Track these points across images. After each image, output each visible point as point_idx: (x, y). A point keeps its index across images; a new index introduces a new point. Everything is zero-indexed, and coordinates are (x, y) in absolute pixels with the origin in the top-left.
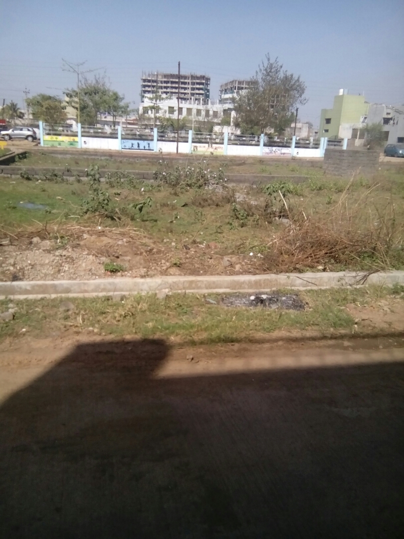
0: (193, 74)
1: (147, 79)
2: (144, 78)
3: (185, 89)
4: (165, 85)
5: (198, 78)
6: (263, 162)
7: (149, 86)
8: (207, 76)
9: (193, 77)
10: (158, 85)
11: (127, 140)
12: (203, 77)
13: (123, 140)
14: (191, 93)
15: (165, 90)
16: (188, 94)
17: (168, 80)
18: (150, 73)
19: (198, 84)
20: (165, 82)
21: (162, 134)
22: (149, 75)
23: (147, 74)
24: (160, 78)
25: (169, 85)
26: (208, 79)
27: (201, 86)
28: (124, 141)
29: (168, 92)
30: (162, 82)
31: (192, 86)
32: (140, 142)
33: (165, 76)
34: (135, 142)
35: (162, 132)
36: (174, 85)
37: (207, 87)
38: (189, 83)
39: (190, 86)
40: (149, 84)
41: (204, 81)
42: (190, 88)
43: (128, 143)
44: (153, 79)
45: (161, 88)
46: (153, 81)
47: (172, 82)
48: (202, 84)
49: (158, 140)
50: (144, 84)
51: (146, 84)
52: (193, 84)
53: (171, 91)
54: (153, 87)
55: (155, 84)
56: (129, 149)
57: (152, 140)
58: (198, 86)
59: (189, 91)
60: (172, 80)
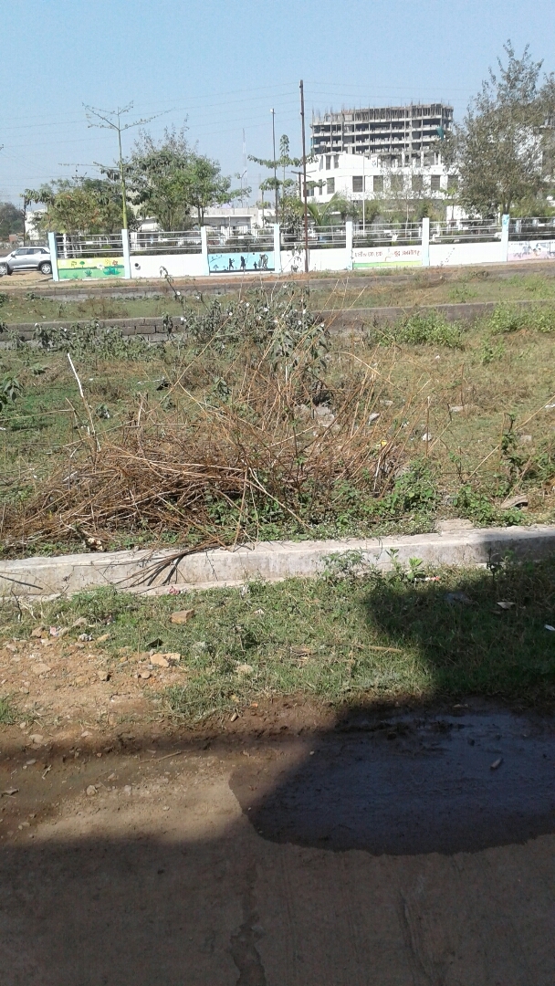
0: (415, 104)
1: (323, 126)
2: (316, 124)
3: (400, 136)
4: (360, 133)
5: (427, 111)
6: (488, 274)
7: (327, 139)
8: (445, 105)
9: (416, 110)
10: (346, 134)
11: (219, 255)
12: (437, 108)
13: (211, 255)
14: (413, 144)
15: (360, 144)
16: (407, 145)
17: (366, 122)
18: (329, 113)
19: (427, 122)
20: (359, 127)
21: (290, 236)
22: (327, 117)
23: (323, 115)
24: (349, 121)
25: (368, 132)
26: (448, 111)
27: (434, 127)
28: (214, 255)
29: (366, 147)
30: (352, 128)
31: (414, 130)
32: (245, 255)
33: (359, 115)
34: (236, 257)
35: (290, 231)
36: (377, 132)
37: (447, 127)
38: (408, 123)
39: (411, 130)
40: (327, 134)
41: (439, 117)
42: (411, 134)
43: (222, 261)
44: (335, 123)
45: (352, 139)
46: (337, 128)
47: (374, 126)
48: (436, 122)
49: (282, 249)
50: (316, 135)
51: (321, 134)
52: (417, 123)
53: (372, 143)
54: (337, 139)
55: (340, 133)
56: (225, 271)
57: (271, 249)
58: (427, 128)
59: (409, 141)
60: (373, 121)
